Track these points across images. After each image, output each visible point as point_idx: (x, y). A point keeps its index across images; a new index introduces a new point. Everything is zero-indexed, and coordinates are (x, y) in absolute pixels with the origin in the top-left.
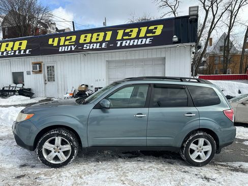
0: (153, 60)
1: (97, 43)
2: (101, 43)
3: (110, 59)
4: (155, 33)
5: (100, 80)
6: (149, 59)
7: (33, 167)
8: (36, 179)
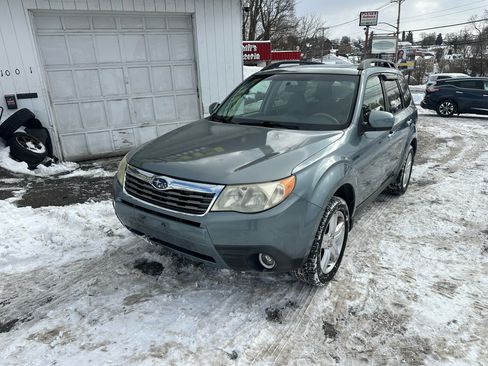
0: (166, 16)
3: (45, 7)
5: (17, 72)
6: (156, 15)
7: (292, 304)
8: (354, 313)
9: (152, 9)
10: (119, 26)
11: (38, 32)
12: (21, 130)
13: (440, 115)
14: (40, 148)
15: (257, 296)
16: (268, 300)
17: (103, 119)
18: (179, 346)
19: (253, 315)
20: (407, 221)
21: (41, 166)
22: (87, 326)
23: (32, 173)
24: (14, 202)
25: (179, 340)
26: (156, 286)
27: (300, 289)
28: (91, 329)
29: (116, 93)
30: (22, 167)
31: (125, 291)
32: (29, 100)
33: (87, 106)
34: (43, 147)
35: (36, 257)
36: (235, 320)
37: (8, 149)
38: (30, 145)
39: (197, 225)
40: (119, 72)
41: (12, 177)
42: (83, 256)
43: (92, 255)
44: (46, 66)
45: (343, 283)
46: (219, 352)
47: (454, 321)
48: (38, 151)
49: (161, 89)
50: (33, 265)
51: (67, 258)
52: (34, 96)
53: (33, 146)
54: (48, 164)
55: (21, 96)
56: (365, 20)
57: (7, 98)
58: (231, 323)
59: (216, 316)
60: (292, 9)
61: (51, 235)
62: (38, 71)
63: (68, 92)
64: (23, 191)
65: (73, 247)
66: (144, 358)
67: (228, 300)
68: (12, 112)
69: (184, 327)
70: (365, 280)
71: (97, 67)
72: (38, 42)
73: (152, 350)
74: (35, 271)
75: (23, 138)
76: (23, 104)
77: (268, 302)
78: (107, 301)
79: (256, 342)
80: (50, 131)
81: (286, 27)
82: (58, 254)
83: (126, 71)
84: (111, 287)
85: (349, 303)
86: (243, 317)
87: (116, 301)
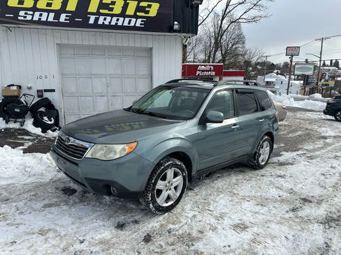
0: (135, 49)
1: (49, 11)
2: (57, 14)
3: (65, 42)
4: (148, 12)
5: (46, 77)
6: (129, 48)
7: (136, 222)
8: (170, 232)
9: (126, 45)
10: (107, 54)
11: (60, 56)
12: (42, 109)
13: (337, 120)
14: (51, 121)
15: (118, 214)
16: (123, 217)
17: (92, 106)
18: (55, 231)
19: (109, 223)
20: (249, 185)
21: (49, 131)
22: (17, 215)
23: (43, 135)
24: (22, 149)
25: (58, 228)
26: (66, 201)
27: (146, 214)
28: (18, 217)
29: (101, 91)
30: (38, 131)
31: (47, 201)
32: (50, 93)
33: (83, 98)
34: (53, 120)
35: (13, 178)
36: (95, 224)
37: (32, 120)
38: (45, 118)
39: (77, 164)
40: (104, 80)
41: (30, 136)
42: (37, 180)
43: (42, 181)
44: (63, 75)
45: (175, 215)
46: (75, 238)
47: (229, 246)
48: (49, 122)
49: (129, 91)
50: (10, 182)
51: (29, 180)
52: (53, 91)
53: (47, 119)
54: (54, 131)
55: (46, 91)
56: (290, 52)
57: (38, 91)
58: (92, 225)
59: (86, 220)
60: (244, 43)
61: (26, 167)
62: (57, 77)
63: (73, 89)
64: (30, 143)
65: (35, 175)
66: (33, 233)
67: (98, 213)
68: (39, 99)
69: (65, 223)
70: (190, 215)
71: (91, 76)
72: (60, 62)
73: (40, 231)
74: (9, 185)
75: (42, 114)
76: (46, 95)
77: (122, 218)
78: (35, 204)
79: (99, 237)
80: (59, 111)
81: (237, 55)
82: (25, 178)
83: (108, 79)
84: (42, 198)
85: (171, 226)
86: (101, 224)
87: (39, 205)
